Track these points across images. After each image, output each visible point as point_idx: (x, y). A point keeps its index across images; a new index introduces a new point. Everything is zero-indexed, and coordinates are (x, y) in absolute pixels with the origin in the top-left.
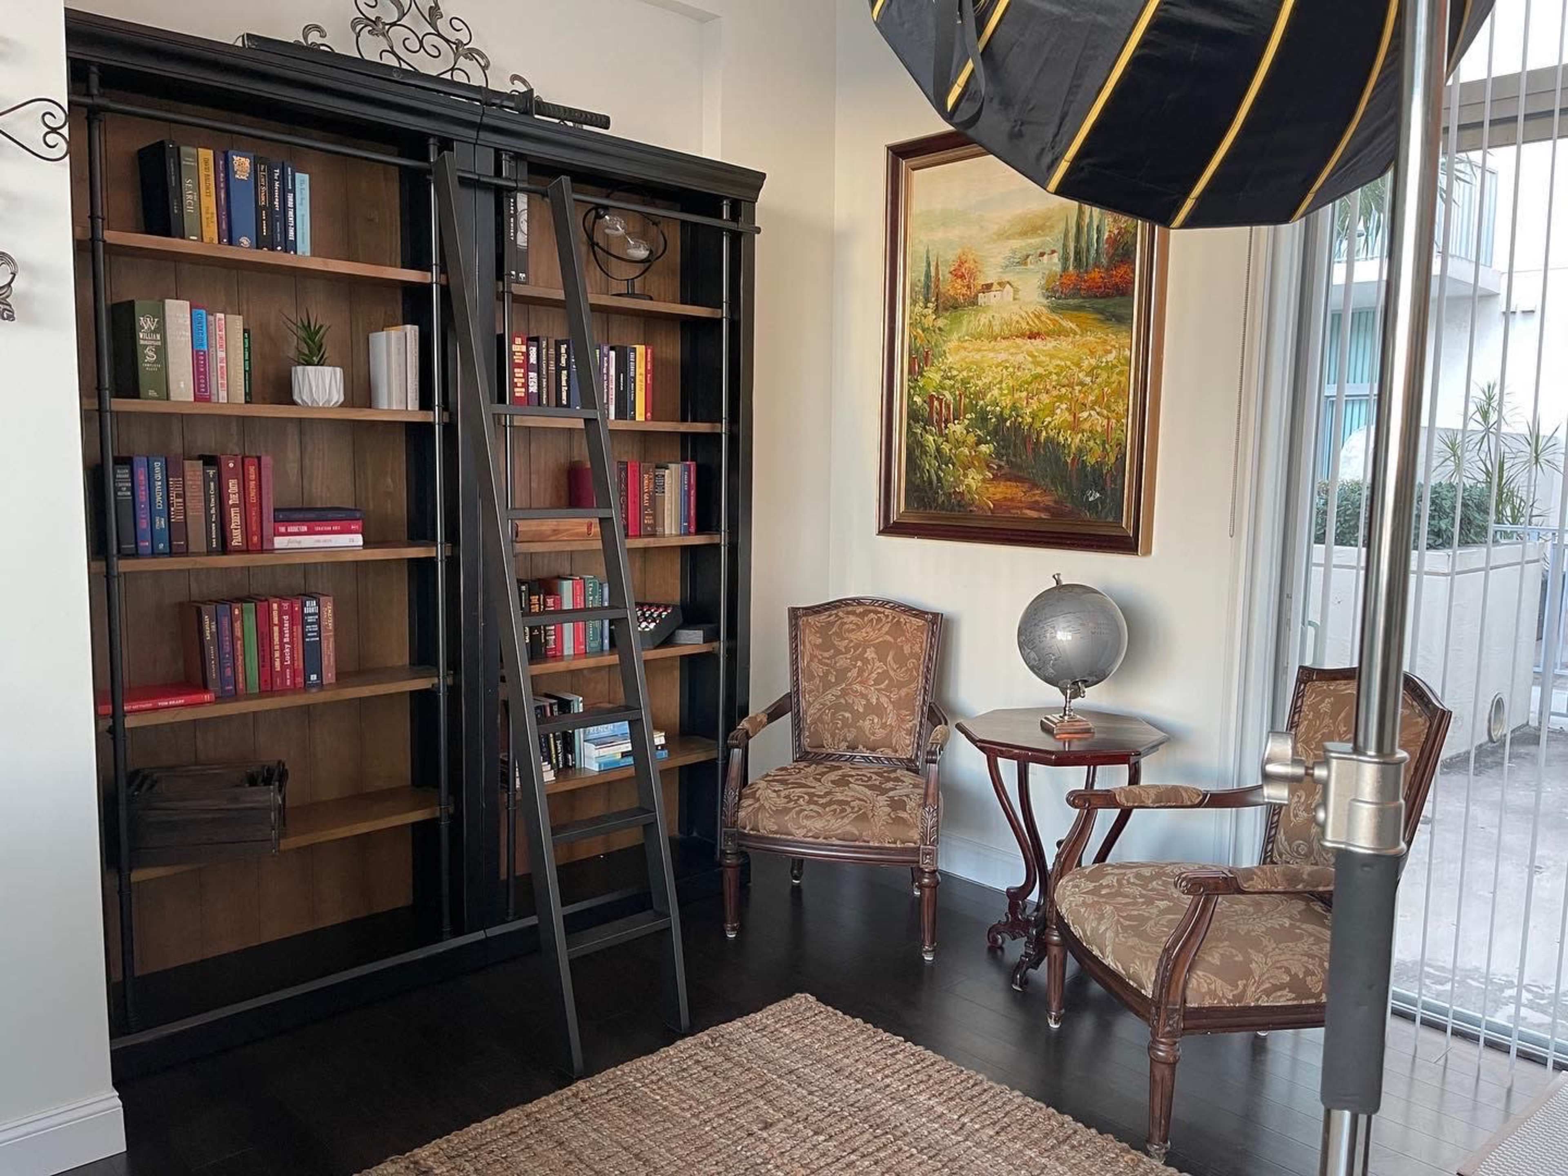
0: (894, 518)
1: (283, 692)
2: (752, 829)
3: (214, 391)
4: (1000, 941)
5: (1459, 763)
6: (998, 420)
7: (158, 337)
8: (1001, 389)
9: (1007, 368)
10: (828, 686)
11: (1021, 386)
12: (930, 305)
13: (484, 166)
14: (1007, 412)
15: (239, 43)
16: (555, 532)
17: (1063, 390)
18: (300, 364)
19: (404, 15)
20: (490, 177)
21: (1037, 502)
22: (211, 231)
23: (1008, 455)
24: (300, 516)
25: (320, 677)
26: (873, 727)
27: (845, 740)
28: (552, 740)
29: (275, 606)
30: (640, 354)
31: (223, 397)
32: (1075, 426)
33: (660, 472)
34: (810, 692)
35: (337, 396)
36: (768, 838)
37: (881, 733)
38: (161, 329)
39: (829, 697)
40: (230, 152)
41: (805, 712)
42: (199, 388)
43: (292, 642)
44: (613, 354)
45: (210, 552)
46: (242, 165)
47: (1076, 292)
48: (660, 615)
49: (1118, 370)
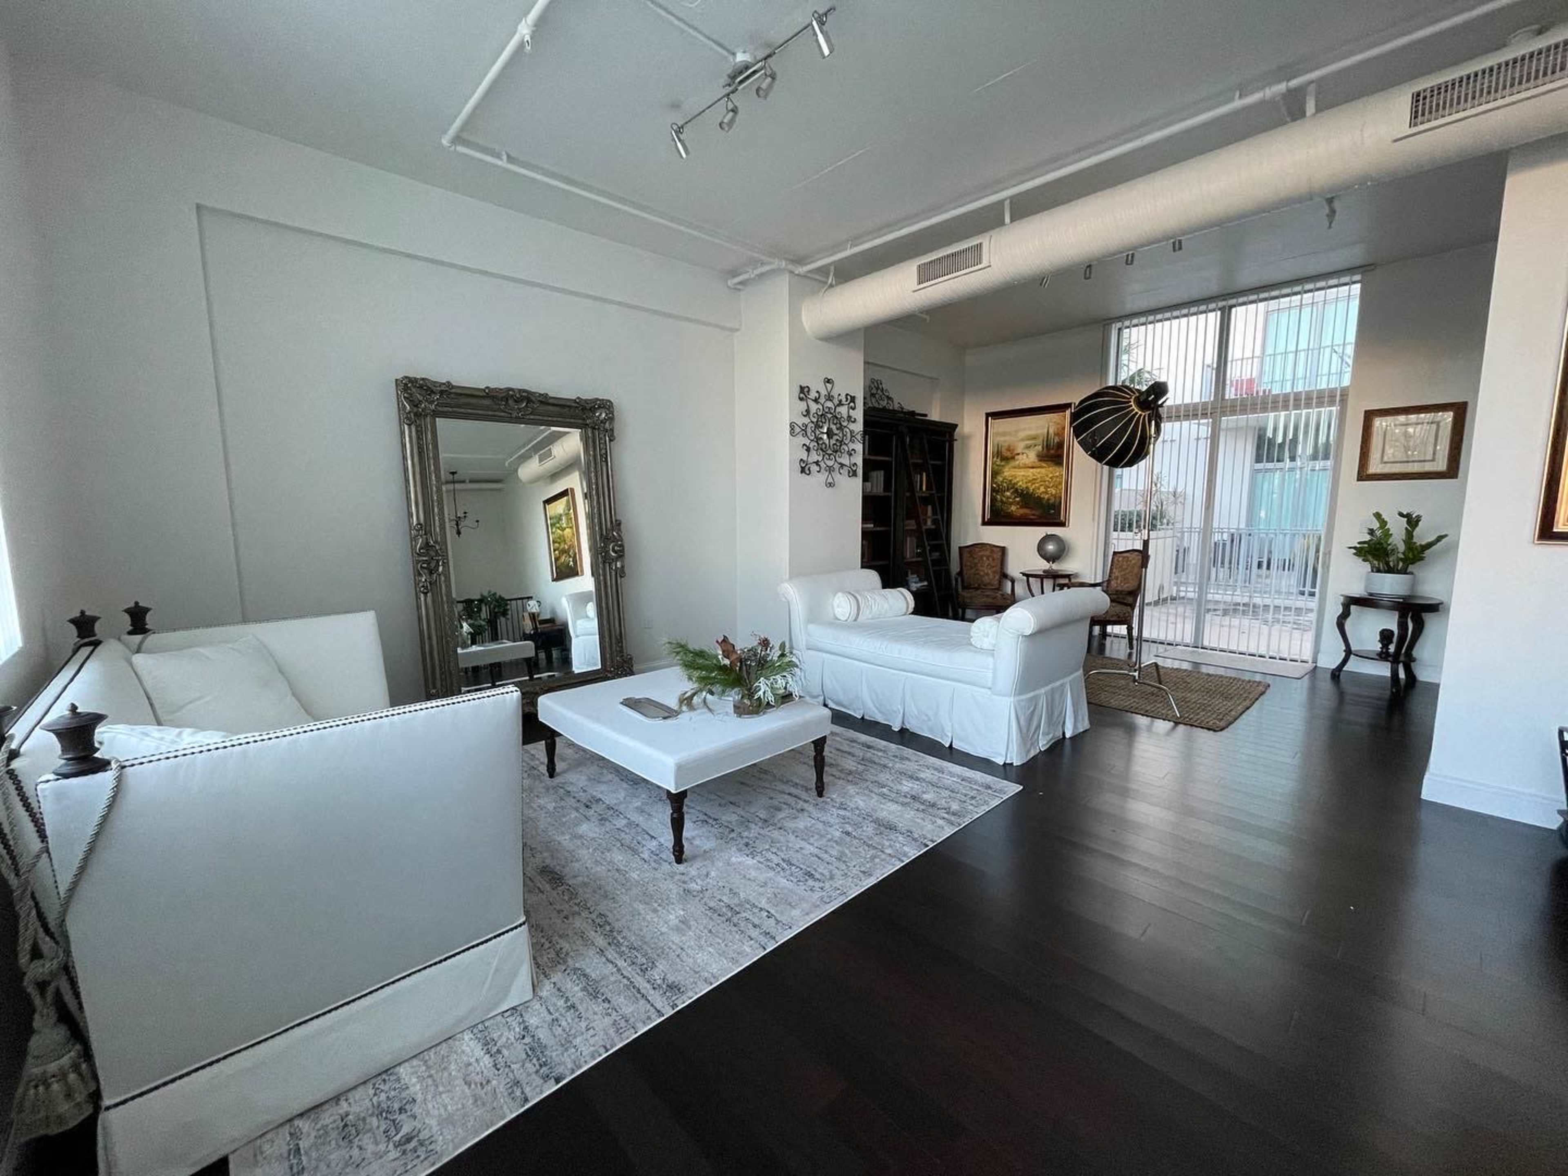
0: (987, 520)
5: (1149, 604)
6: (1022, 491)
8: (1022, 482)
9: (1024, 477)
10: (972, 568)
11: (1029, 482)
12: (998, 458)
14: (1024, 489)
17: (1042, 483)
21: (1034, 514)
23: (1025, 501)
26: (986, 579)
30: (924, 475)
32: (1046, 493)
34: (967, 570)
37: (988, 581)
39: (972, 571)
41: (966, 576)
47: (1046, 456)
49: (1059, 478)
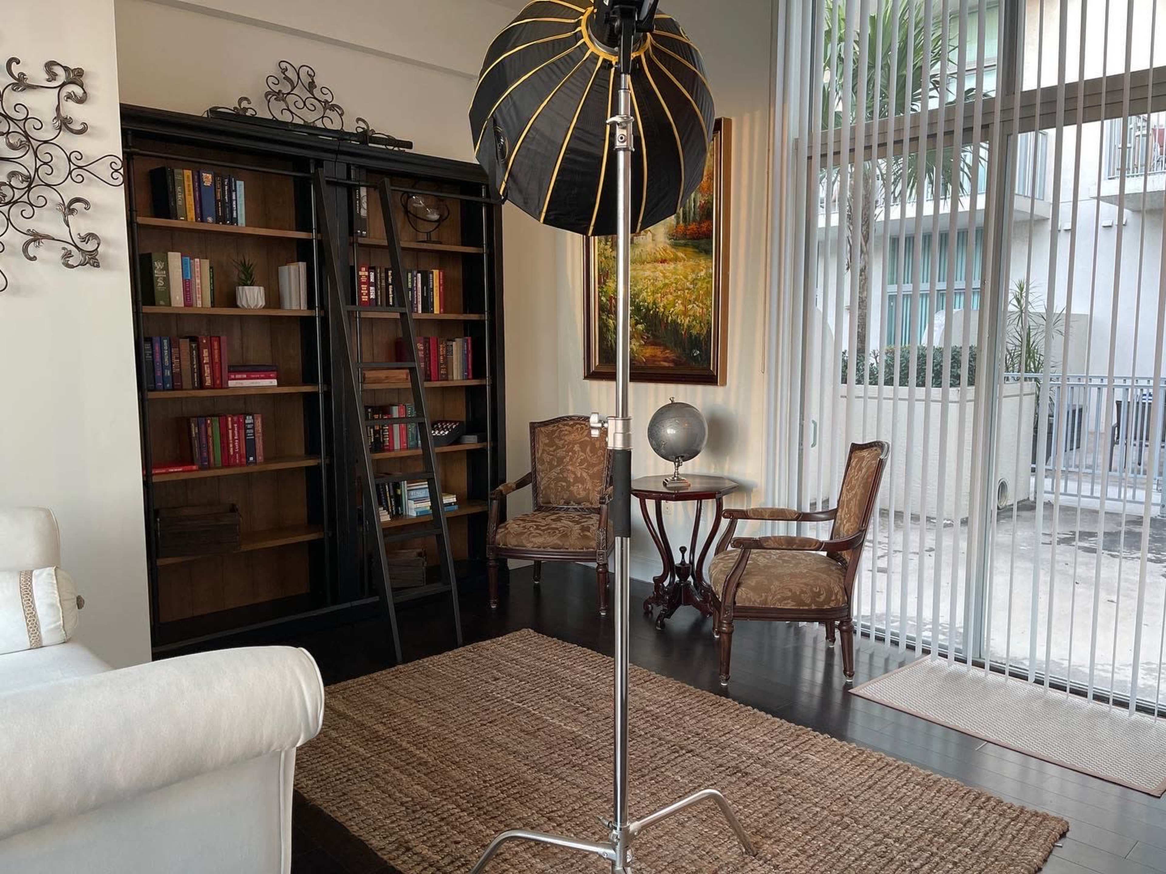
0: (593, 369)
1: (235, 465)
2: (504, 545)
3: (195, 301)
4: (650, 608)
6: (646, 310)
7: (165, 272)
8: (647, 292)
9: (650, 280)
10: (552, 467)
11: (658, 290)
12: (608, 243)
13: (341, 173)
14: (651, 305)
15: (205, 115)
16: (387, 377)
17: (679, 293)
18: (240, 285)
19: (295, 88)
20: (344, 180)
21: (667, 357)
22: (191, 214)
23: (652, 330)
24: (242, 369)
25: (255, 459)
26: (579, 491)
27: (563, 498)
28: (388, 498)
29: (230, 419)
30: (436, 276)
31: (199, 305)
32: (685, 313)
33: (449, 343)
34: (542, 471)
35: (262, 303)
36: (513, 549)
37: (583, 494)
38: (166, 268)
39: (553, 474)
40: (201, 172)
41: (540, 483)
42: (187, 299)
43: (239, 439)
44: (419, 275)
45: (194, 388)
46: (208, 178)
47: (684, 236)
48: (451, 427)
49: (706, 281)
